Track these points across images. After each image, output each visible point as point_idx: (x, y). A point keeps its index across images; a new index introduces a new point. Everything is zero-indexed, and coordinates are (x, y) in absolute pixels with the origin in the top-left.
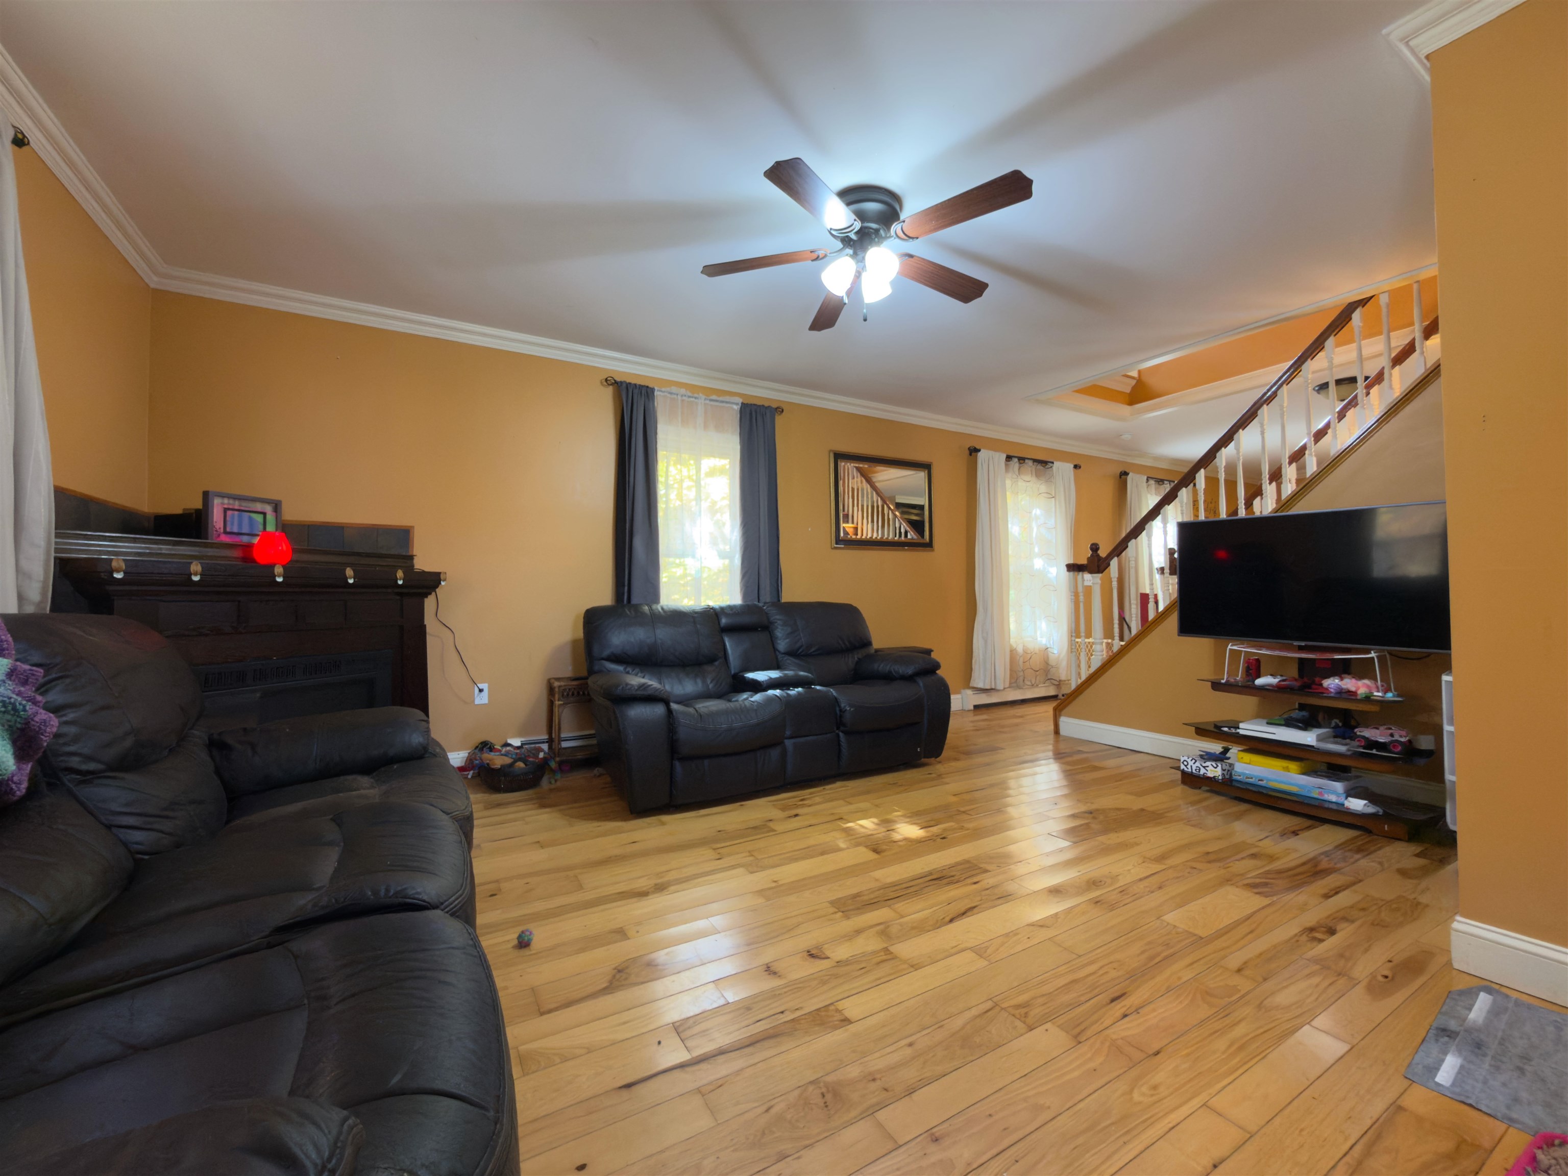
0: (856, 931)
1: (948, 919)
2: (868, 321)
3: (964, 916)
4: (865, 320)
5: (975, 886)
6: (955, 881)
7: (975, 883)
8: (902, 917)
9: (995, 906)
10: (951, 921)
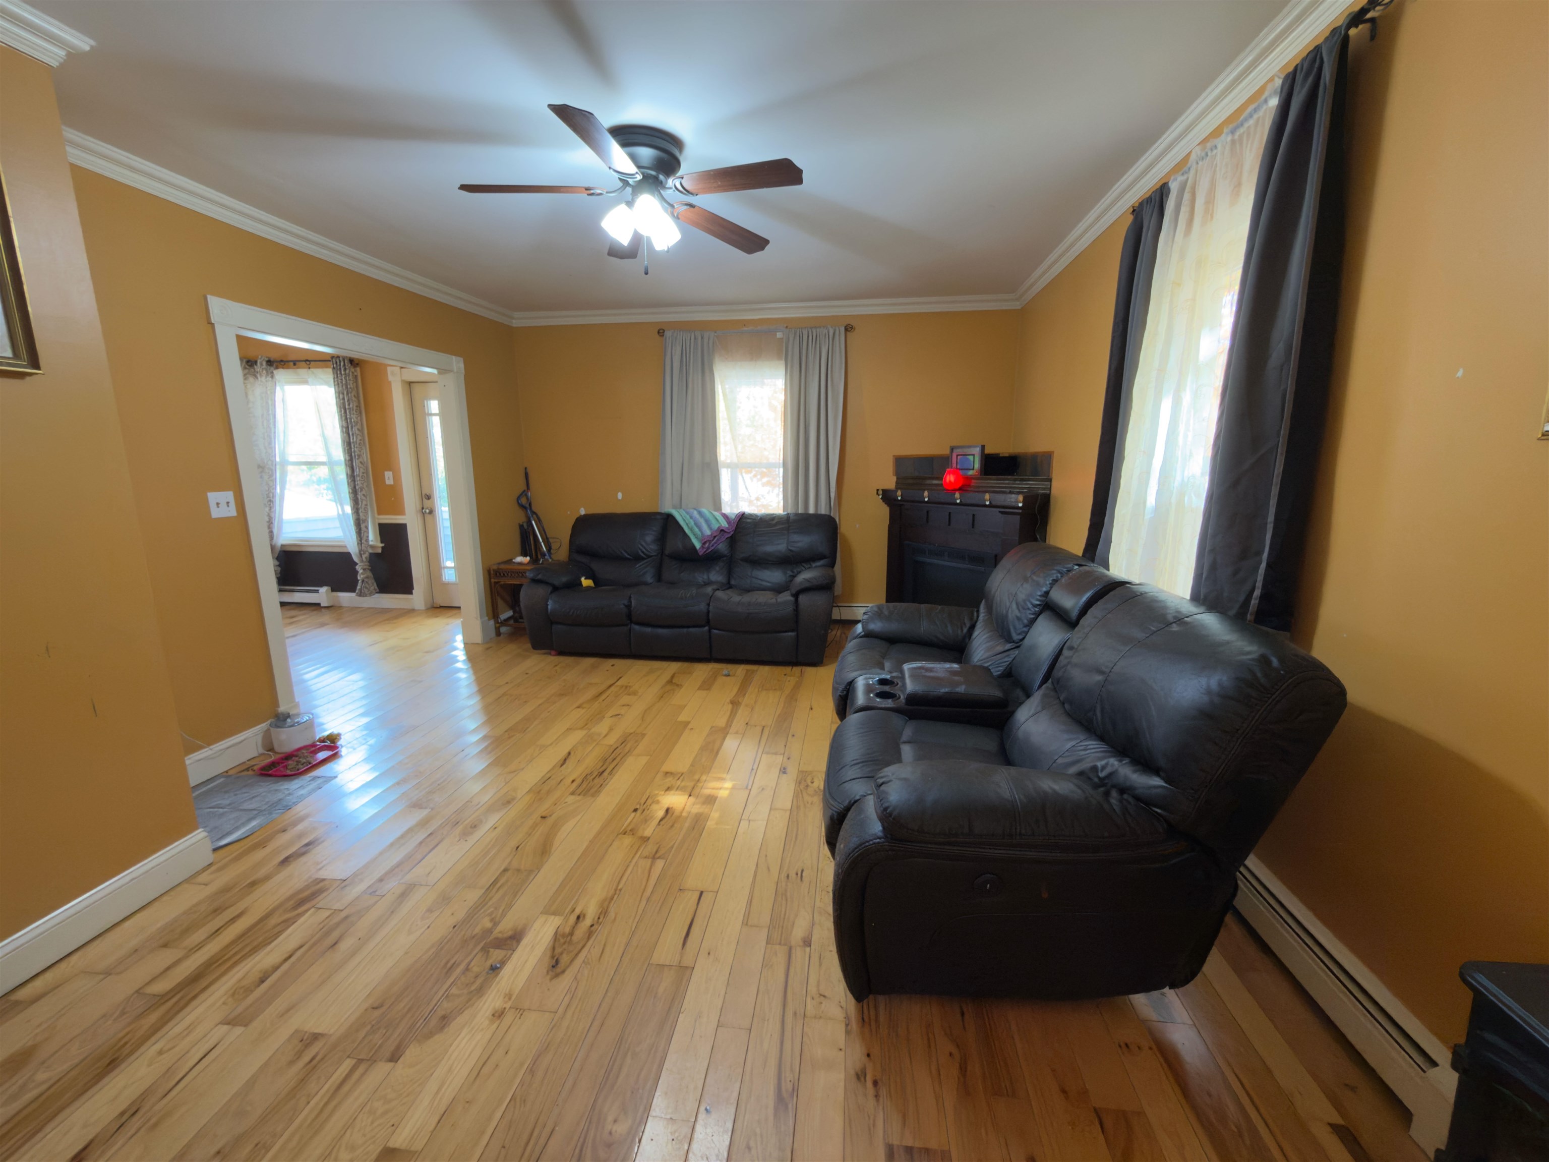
0: (612, 729)
1: (572, 753)
2: (647, 276)
3: (564, 758)
4: (646, 273)
5: (572, 779)
6: (588, 777)
7: (573, 781)
8: (597, 744)
9: (549, 772)
10: (569, 753)
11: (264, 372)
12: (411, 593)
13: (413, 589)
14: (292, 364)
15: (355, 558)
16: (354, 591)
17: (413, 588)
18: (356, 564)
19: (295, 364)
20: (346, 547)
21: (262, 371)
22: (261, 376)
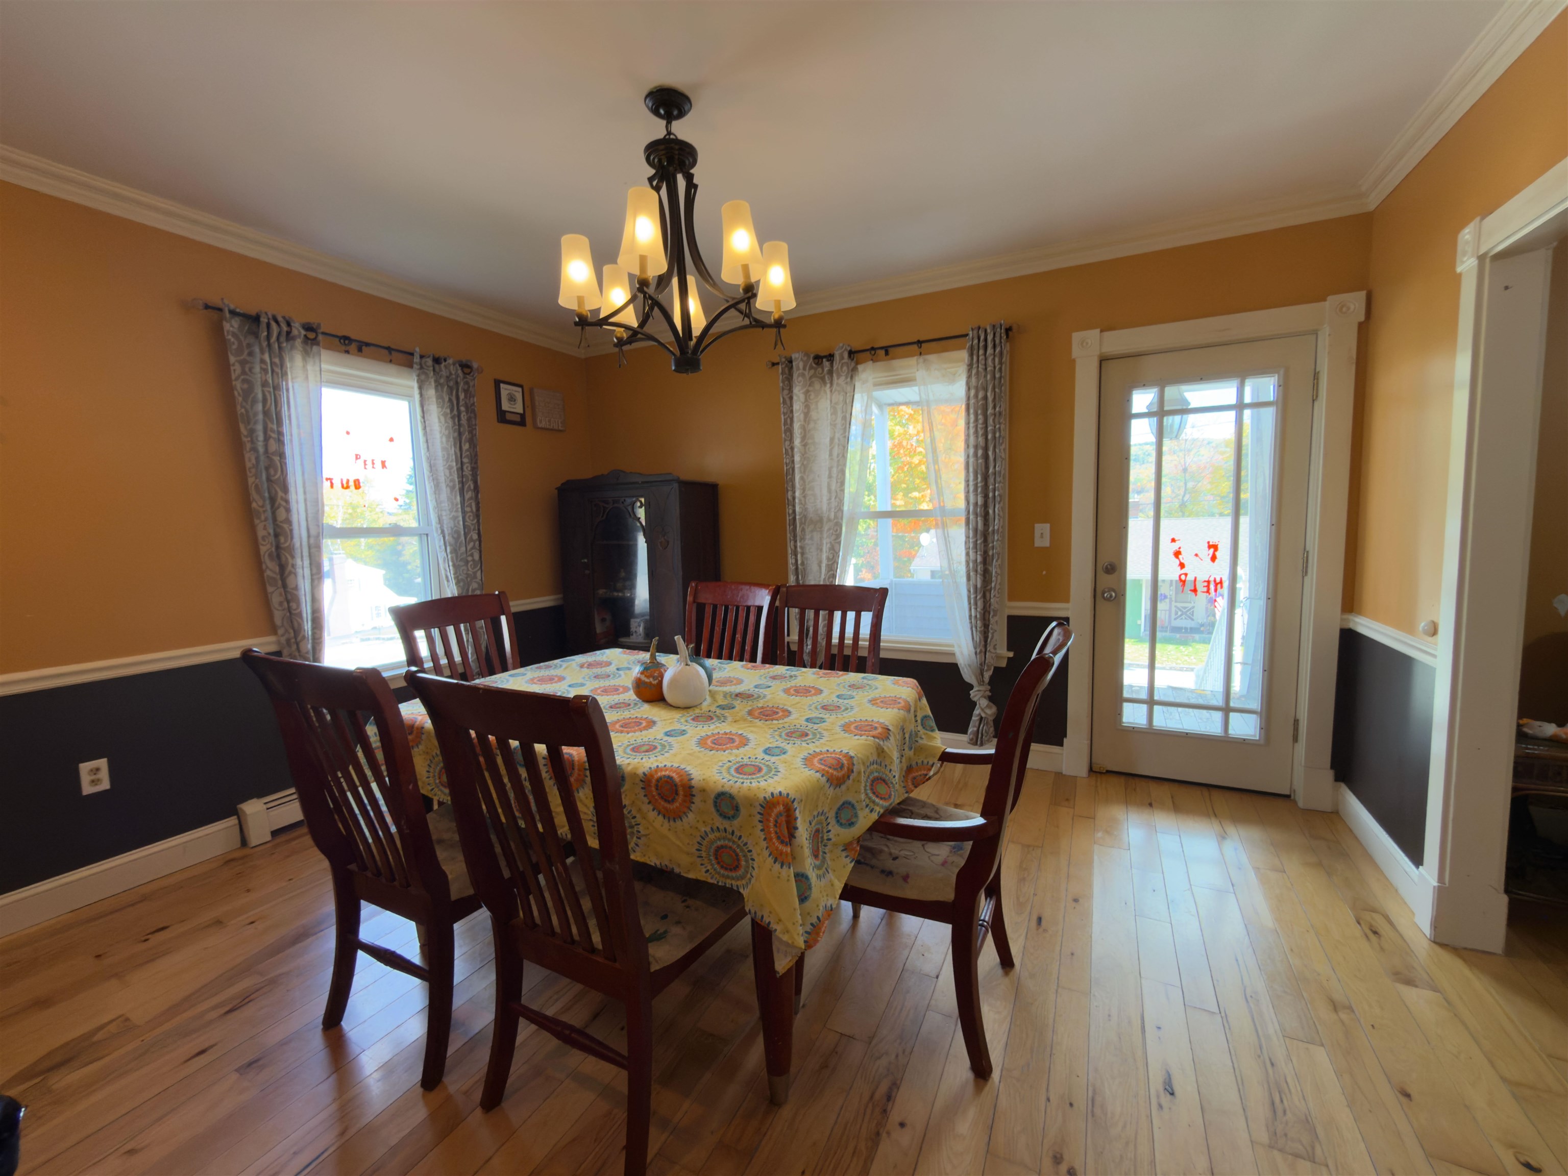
11: (845, 368)
12: (1061, 744)
13: (1066, 736)
14: (883, 352)
15: (968, 676)
16: (965, 732)
17: (1064, 734)
18: (971, 687)
19: (887, 353)
20: (953, 654)
21: (842, 368)
22: (839, 376)
